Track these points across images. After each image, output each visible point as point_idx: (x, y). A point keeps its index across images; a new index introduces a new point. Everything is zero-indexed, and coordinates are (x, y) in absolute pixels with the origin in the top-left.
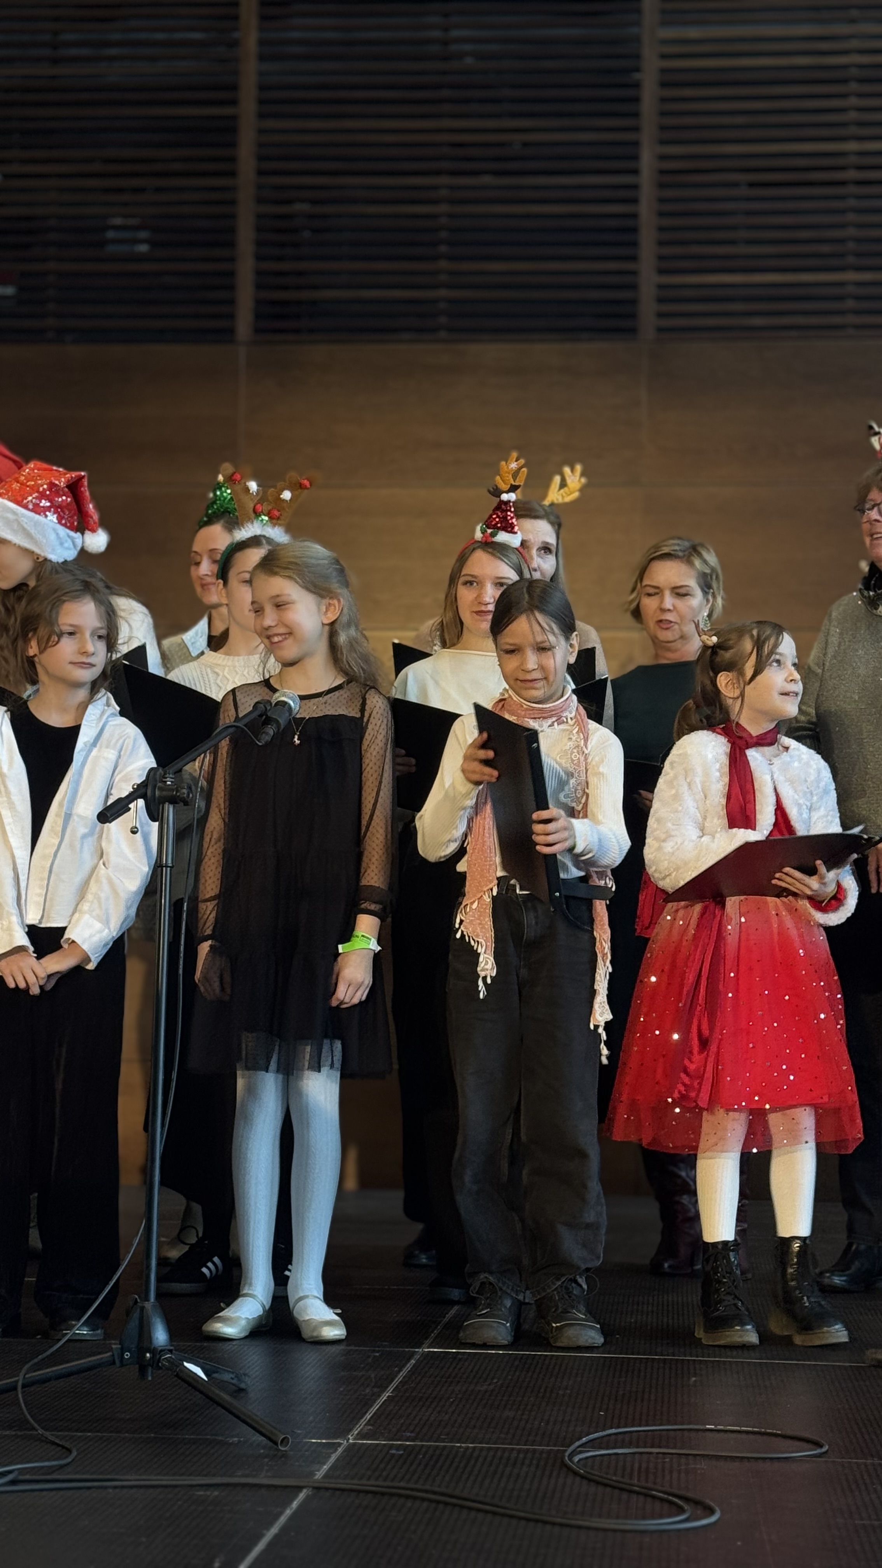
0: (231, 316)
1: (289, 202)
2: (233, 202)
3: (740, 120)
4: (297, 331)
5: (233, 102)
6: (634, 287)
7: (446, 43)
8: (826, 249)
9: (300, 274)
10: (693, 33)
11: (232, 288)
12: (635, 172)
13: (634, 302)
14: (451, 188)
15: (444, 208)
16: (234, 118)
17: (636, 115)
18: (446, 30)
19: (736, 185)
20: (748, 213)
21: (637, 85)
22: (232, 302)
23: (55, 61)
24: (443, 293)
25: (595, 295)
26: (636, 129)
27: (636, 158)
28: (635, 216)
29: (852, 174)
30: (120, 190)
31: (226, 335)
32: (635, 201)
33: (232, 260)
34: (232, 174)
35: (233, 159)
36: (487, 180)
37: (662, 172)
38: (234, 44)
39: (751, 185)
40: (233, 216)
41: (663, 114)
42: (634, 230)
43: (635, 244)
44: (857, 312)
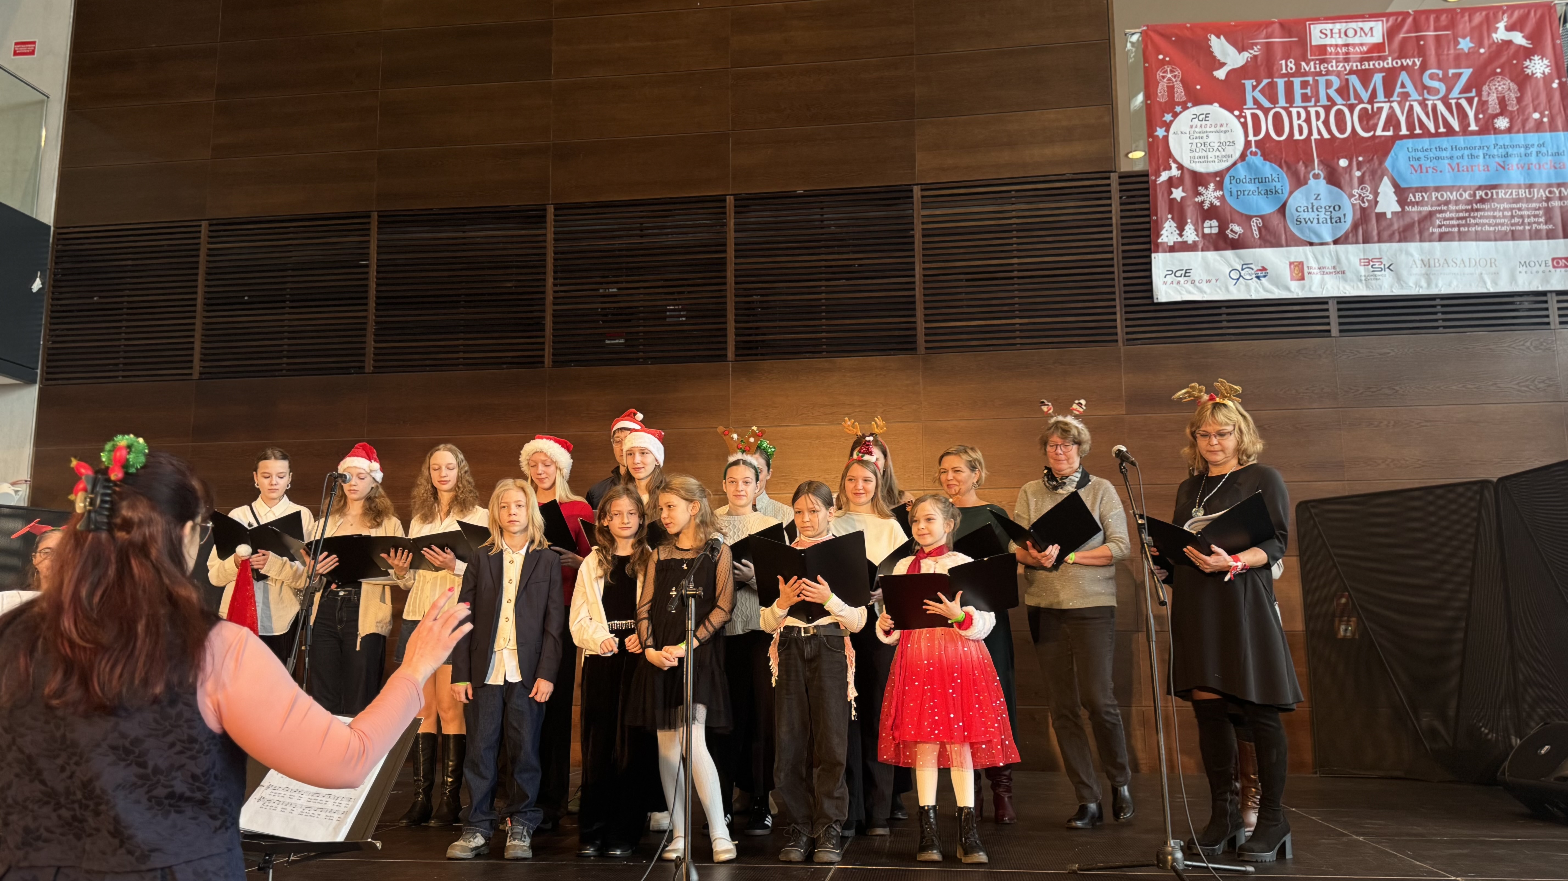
0: (726, 349)
1: (751, 296)
2: (725, 297)
3: (962, 251)
4: (756, 355)
5: (725, 251)
6: (915, 329)
7: (822, 221)
8: (1005, 308)
9: (757, 328)
10: (938, 212)
11: (725, 336)
12: (914, 276)
13: (915, 336)
14: (826, 286)
15: (823, 296)
16: (725, 258)
17: (913, 250)
18: (822, 215)
19: (961, 280)
20: (967, 293)
21: (913, 236)
22: (726, 342)
23: (642, 236)
24: (824, 335)
25: (896, 333)
26: (913, 256)
27: (914, 270)
28: (914, 296)
29: (1015, 274)
30: (673, 293)
31: (723, 358)
32: (914, 289)
33: (725, 323)
34: (725, 284)
35: (725, 277)
36: (843, 282)
37: (925, 276)
38: (725, 225)
39: (967, 280)
40: (726, 303)
41: (924, 249)
42: (914, 302)
43: (914, 309)
44: (1021, 337)
